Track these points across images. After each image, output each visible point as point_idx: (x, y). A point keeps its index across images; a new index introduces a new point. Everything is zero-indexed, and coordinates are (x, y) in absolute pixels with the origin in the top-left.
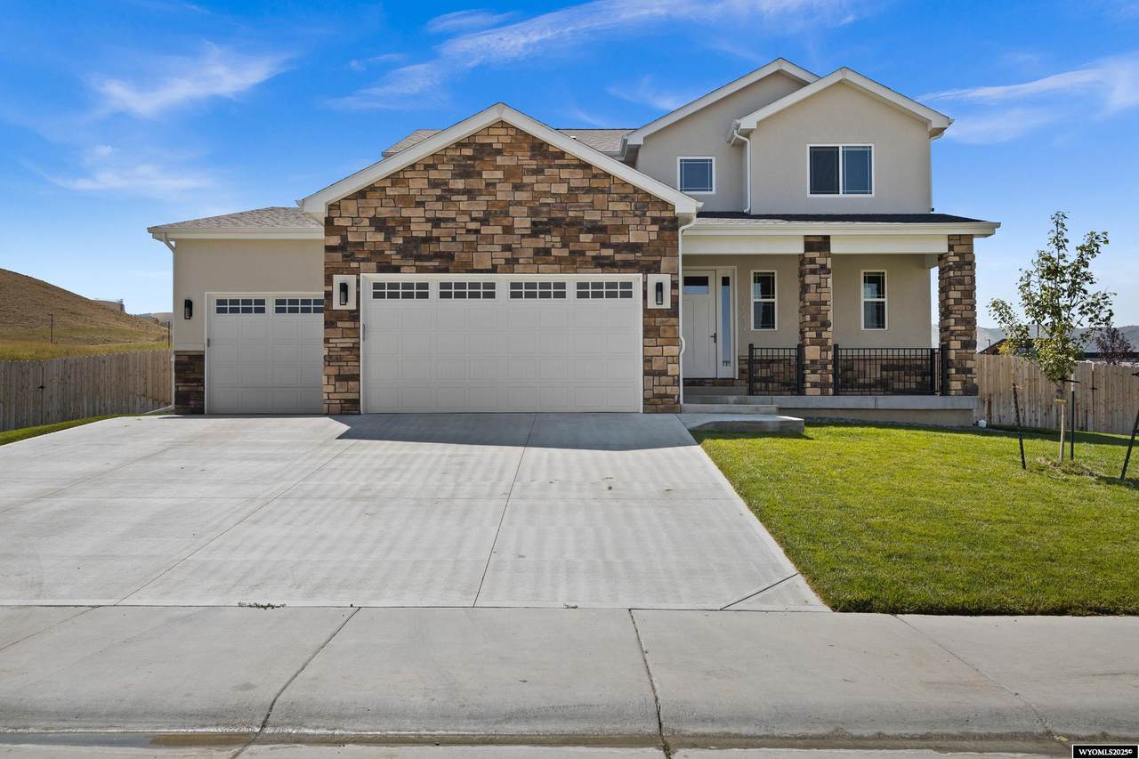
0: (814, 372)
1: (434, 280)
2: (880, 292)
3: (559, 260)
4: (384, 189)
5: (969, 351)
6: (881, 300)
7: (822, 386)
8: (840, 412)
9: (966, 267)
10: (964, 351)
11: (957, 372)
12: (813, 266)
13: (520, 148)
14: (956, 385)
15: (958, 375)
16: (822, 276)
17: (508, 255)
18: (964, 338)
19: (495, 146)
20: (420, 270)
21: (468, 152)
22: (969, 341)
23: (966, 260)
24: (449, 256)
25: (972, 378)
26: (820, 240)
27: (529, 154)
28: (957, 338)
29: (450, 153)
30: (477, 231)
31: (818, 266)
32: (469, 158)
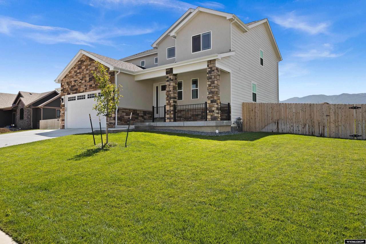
0: (168, 114)
1: (76, 95)
2: (197, 86)
3: (93, 88)
4: (68, 75)
5: (213, 104)
6: (197, 88)
7: (170, 119)
8: (175, 127)
9: (213, 72)
10: (211, 104)
11: (209, 112)
12: (167, 79)
13: (87, 59)
14: (209, 117)
15: (210, 113)
16: (170, 82)
17: (85, 87)
18: (212, 99)
19: (84, 60)
20: (73, 93)
21: (80, 63)
22: (213, 100)
23: (213, 69)
24: (76, 89)
25: (214, 114)
26: (170, 70)
27: (89, 61)
28: (209, 99)
29: (77, 64)
30: (81, 82)
31: (169, 79)
32: (80, 64)
